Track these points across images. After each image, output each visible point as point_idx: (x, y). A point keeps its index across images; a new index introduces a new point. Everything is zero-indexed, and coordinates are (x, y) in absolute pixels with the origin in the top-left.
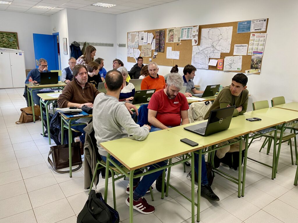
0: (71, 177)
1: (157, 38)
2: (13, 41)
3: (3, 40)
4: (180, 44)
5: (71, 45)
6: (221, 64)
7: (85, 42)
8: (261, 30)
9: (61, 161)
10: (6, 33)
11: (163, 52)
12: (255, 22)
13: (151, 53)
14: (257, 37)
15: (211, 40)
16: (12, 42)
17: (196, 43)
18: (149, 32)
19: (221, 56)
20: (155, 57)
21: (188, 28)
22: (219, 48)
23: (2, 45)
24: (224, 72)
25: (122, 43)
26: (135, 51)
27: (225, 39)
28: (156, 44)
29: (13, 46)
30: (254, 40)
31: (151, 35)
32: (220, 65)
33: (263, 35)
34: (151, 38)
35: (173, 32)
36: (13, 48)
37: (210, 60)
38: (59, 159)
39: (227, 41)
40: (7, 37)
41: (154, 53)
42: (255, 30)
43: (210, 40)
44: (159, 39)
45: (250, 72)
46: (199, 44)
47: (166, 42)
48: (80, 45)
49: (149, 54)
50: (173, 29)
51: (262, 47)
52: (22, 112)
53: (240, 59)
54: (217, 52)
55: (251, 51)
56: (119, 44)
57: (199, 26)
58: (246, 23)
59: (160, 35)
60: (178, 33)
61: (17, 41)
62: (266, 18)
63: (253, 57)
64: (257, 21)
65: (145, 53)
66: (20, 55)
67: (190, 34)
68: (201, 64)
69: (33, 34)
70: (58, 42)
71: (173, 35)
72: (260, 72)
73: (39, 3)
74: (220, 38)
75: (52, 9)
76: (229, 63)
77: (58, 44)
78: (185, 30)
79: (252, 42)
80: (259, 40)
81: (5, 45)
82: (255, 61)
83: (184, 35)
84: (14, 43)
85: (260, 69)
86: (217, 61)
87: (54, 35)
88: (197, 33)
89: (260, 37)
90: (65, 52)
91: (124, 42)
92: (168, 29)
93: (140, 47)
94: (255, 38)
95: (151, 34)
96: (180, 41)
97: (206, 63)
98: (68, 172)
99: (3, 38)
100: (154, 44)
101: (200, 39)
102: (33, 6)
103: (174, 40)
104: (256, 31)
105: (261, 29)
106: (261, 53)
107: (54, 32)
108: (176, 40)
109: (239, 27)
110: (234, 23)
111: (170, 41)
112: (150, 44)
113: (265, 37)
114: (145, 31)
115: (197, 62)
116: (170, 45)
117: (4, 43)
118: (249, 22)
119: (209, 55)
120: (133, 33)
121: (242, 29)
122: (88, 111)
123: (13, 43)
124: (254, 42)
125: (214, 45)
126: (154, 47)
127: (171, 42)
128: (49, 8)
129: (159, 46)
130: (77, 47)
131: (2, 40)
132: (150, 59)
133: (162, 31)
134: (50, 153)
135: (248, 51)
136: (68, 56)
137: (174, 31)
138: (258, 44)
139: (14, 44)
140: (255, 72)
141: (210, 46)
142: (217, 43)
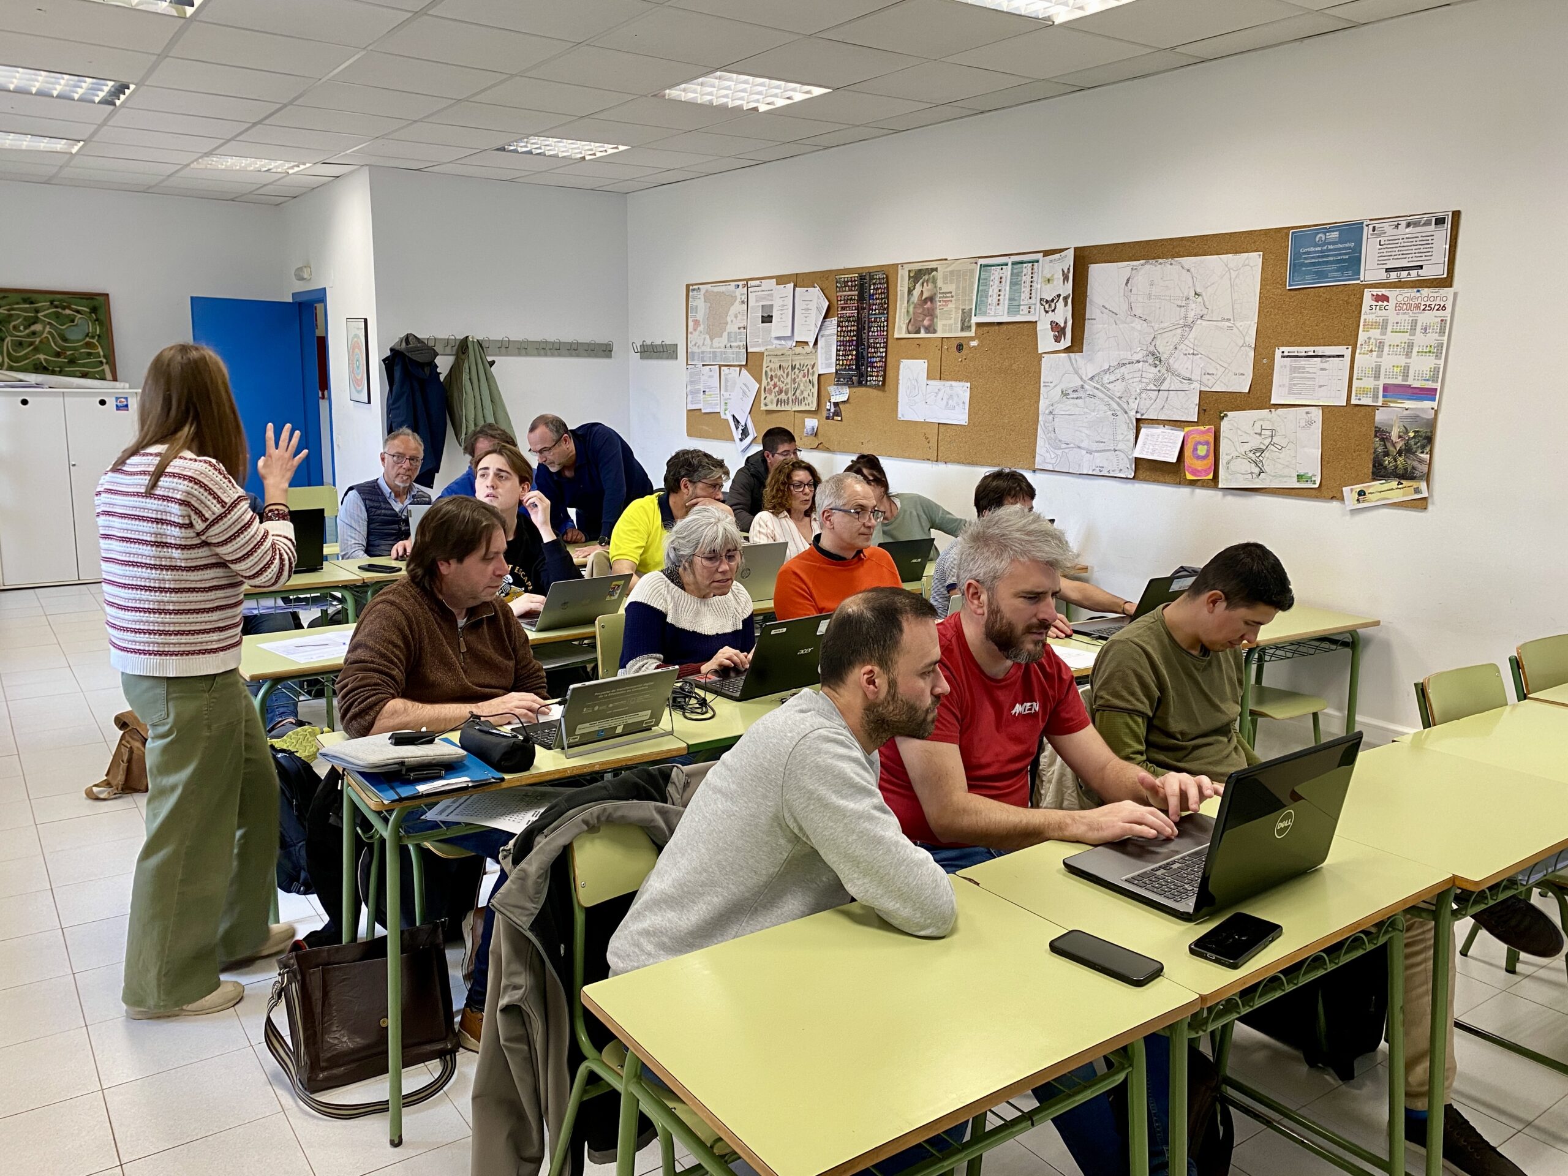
0: (397, 1143)
1: (848, 313)
2: (87, 335)
3: (34, 333)
4: (974, 343)
5: (388, 353)
6: (1202, 450)
7: (462, 337)
8: (1425, 273)
9: (341, 1040)
10: (52, 297)
11: (876, 387)
12: (1387, 227)
13: (815, 390)
14: (1399, 308)
15: (1145, 324)
16: (78, 341)
17: (1057, 339)
18: (800, 280)
19: (1202, 410)
20: (837, 413)
21: (1013, 263)
22: (1189, 365)
23: (25, 357)
24: (1220, 493)
25: (657, 339)
26: (726, 380)
27: (1223, 320)
28: (842, 344)
29: (84, 365)
30: (1384, 325)
31: (814, 300)
32: (1199, 457)
33: (1435, 298)
34: (814, 311)
35: (934, 281)
36: (84, 375)
37: (1143, 431)
38: (326, 1031)
39: (1230, 328)
40: (57, 316)
41: (832, 389)
42: (1387, 270)
43: (1138, 324)
44: (859, 320)
45: (1368, 496)
46: (1076, 345)
47: (896, 336)
48: (436, 354)
49: (805, 394)
50: (933, 265)
51: (1430, 362)
52: (122, 732)
53: (1310, 423)
54: (1179, 386)
55: (1369, 383)
56: (642, 346)
57: (1075, 249)
58: (1336, 235)
59: (861, 298)
60: (958, 288)
61: (106, 336)
62: (1445, 208)
63: (1380, 417)
64: (1397, 226)
65: (780, 392)
66: (118, 408)
67: (1025, 295)
68: (1090, 452)
69: (192, 298)
70: (319, 333)
71: (931, 299)
72: (1425, 494)
73: (228, 145)
74: (1191, 314)
75: (291, 171)
76: (1247, 447)
77: (322, 344)
78: (996, 273)
79: (1375, 333)
80: (1414, 323)
81: (42, 357)
82: (1394, 436)
83: (992, 300)
84: (88, 345)
85: (1427, 477)
86: (1179, 435)
87: (299, 300)
88: (1068, 289)
89: (1418, 307)
90: (359, 392)
91: (671, 333)
92: (907, 268)
93: (752, 362)
94: (1390, 312)
95: (815, 292)
96: (974, 329)
97: (1121, 446)
98: (379, 1108)
99: (36, 321)
100: (828, 345)
101: (1084, 319)
102: (196, 160)
103: (939, 327)
104: (1393, 275)
105: (1421, 267)
106: (1428, 394)
107: (300, 287)
108: (947, 326)
109: (1297, 255)
110: (1266, 232)
111: (918, 332)
112: (806, 343)
113: (1444, 308)
114: (781, 280)
115: (1068, 441)
116: (916, 349)
117: (37, 350)
118: (1352, 231)
119: (1134, 406)
120: (716, 289)
121: (1313, 264)
122: (496, 756)
123: (82, 347)
124: (1383, 333)
125: (1163, 347)
126: (828, 358)
127: (923, 335)
128: (278, 166)
129: (859, 358)
130: (421, 365)
131: (28, 336)
132: (811, 423)
133: (871, 278)
134: (279, 997)
135: (1355, 383)
136: (374, 416)
137: (939, 275)
138: (1411, 345)
139: (89, 354)
140: (1397, 497)
141: (1139, 357)
142: (1177, 339)
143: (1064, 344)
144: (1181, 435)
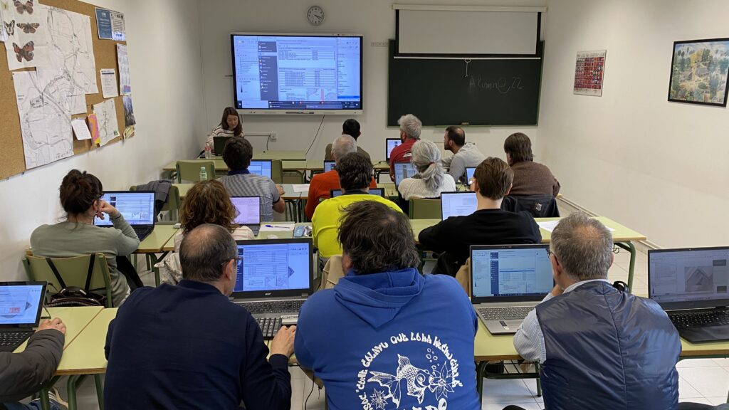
19: (87, 106)
22: (80, 79)
27: (85, 52)
30: (121, 60)
33: (125, 49)
42: (116, 35)
54: (79, 92)
55: (122, 86)
58: (105, 14)
63: (124, 100)
64: (115, 16)
68: (52, 145)
74: (75, 47)
76: (103, 122)
80: (124, 59)
82: (127, 108)
89: (123, 52)
97: (65, 136)
105: (121, 35)
109: (99, 22)
115: (39, 141)
118: (108, 14)
124: (121, 63)
125: (69, 68)
138: (125, 69)
140: (130, 133)
141: (61, 74)
142: (73, 62)
143: (24, 63)
144: (84, 122)
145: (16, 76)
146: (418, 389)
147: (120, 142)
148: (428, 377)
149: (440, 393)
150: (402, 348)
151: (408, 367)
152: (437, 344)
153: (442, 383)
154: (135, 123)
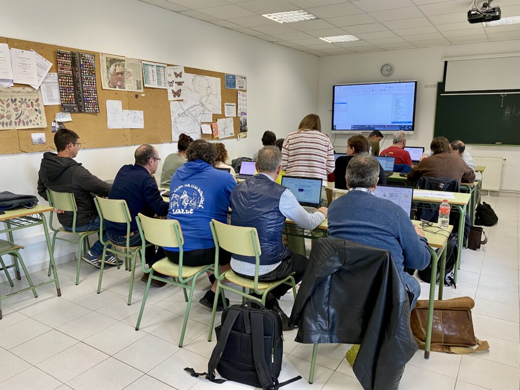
1: (65, 71)
4: (143, 95)
6: (214, 130)
11: (92, 113)
12: (238, 77)
19: (213, 119)
21: (156, 66)
22: (209, 107)
28: (63, 89)
35: (123, 66)
39: (216, 97)
41: (58, 114)
42: (239, 87)
43: (197, 94)
44: (74, 77)
45: (240, 136)
47: (103, 87)
50: (122, 58)
51: (245, 107)
53: (231, 121)
54: (208, 112)
55: (240, 112)
58: (231, 77)
59: (74, 65)
60: (134, 71)
63: (241, 119)
67: (162, 79)
71: (121, 73)
72: (247, 135)
74: (208, 92)
76: (222, 128)
78: (150, 68)
80: (243, 99)
82: (242, 123)
83: (151, 79)
89: (243, 95)
92: (105, 56)
94: (240, 96)
96: (143, 89)
97: (196, 131)
100: (52, 88)
103: (126, 86)
105: (243, 87)
106: (245, 114)
108: (130, 86)
109: (227, 80)
110: (221, 73)
111: (115, 87)
116: (115, 95)
118: (234, 77)
119: (199, 118)
121: (229, 83)
124: (240, 101)
125: (204, 101)
126: (53, 96)
127: (118, 89)
129: (77, 97)
132: (38, 136)
133: (80, 55)
137: (126, 63)
138: (243, 104)
140: (244, 136)
141: (198, 103)
142: (206, 99)
143: (177, 98)
144: (210, 126)
145: (171, 103)
146: (186, 203)
147: (235, 139)
148: (190, 200)
149: (192, 207)
150: (187, 189)
151: (186, 195)
152: (199, 190)
153: (194, 204)
154: (247, 131)
